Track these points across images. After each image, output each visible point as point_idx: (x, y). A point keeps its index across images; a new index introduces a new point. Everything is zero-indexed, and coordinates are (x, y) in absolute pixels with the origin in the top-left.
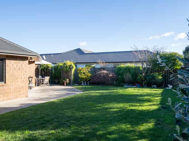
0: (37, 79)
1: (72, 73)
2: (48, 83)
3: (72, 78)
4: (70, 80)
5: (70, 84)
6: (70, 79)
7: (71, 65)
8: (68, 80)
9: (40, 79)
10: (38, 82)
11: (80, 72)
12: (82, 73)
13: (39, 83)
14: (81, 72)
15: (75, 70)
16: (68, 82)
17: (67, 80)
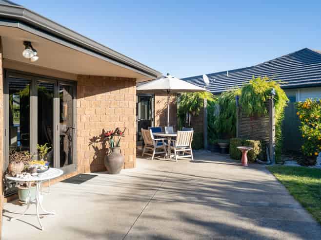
0: (155, 137)
1: (275, 121)
2: (190, 149)
3: (274, 139)
4: (265, 145)
5: (265, 160)
6: (267, 139)
7: (269, 93)
8: (257, 143)
9: (167, 137)
10: (158, 145)
11: (308, 116)
12: (314, 119)
13: (163, 150)
14: (312, 116)
15: (285, 108)
16: (257, 152)
17: (252, 145)
